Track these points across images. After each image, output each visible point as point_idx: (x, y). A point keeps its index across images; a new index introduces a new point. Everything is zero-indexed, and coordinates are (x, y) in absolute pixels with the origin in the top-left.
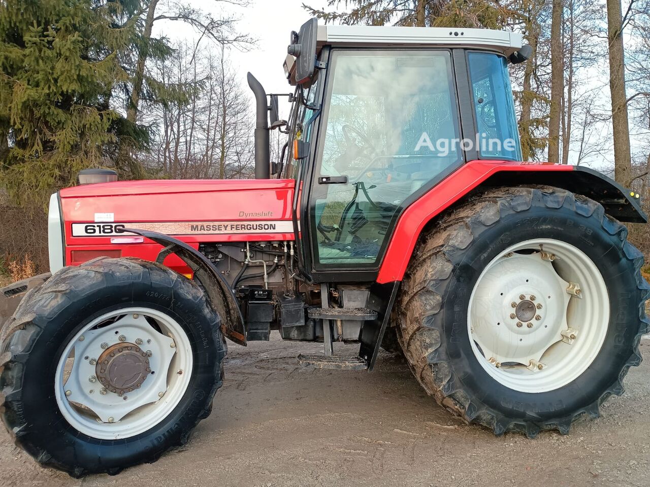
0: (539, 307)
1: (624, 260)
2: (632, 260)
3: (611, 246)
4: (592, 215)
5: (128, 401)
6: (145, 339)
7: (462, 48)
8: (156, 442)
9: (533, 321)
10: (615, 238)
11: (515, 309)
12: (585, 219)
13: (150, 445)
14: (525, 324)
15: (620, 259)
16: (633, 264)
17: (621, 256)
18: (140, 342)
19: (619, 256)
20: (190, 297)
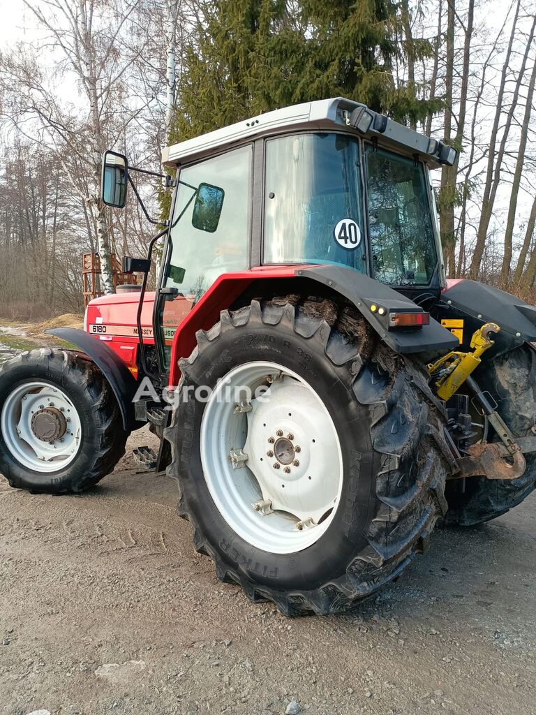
0: (298, 450)
1: (352, 404)
2: (367, 406)
3: (335, 380)
4: (313, 336)
5: (57, 449)
6: (66, 409)
7: (262, 138)
8: (54, 481)
9: (291, 466)
10: (341, 371)
11: (273, 445)
12: (304, 340)
13: (50, 482)
14: (283, 467)
15: (349, 401)
16: (368, 413)
17: (350, 396)
18: (62, 410)
19: (347, 396)
20: (75, 381)
